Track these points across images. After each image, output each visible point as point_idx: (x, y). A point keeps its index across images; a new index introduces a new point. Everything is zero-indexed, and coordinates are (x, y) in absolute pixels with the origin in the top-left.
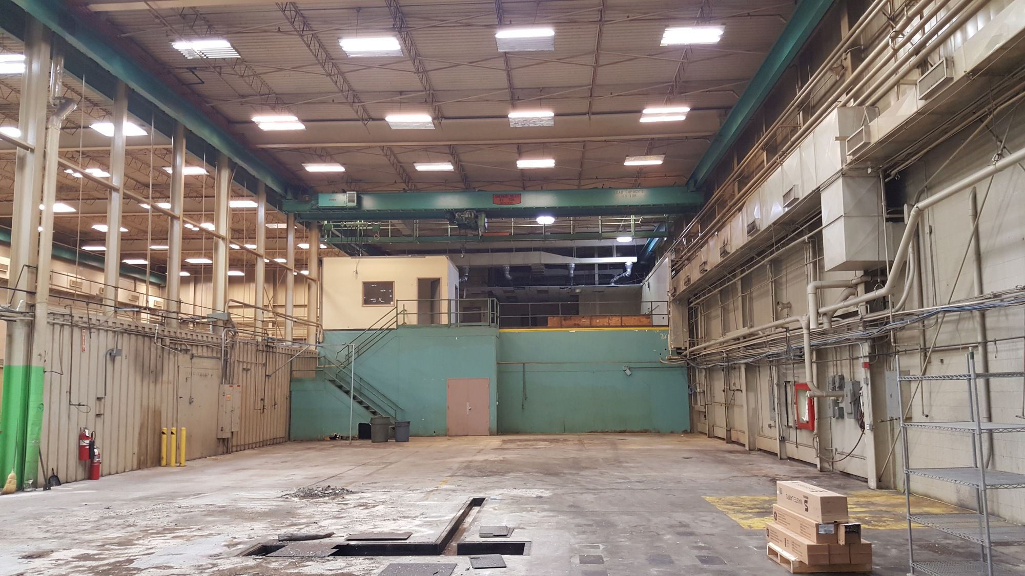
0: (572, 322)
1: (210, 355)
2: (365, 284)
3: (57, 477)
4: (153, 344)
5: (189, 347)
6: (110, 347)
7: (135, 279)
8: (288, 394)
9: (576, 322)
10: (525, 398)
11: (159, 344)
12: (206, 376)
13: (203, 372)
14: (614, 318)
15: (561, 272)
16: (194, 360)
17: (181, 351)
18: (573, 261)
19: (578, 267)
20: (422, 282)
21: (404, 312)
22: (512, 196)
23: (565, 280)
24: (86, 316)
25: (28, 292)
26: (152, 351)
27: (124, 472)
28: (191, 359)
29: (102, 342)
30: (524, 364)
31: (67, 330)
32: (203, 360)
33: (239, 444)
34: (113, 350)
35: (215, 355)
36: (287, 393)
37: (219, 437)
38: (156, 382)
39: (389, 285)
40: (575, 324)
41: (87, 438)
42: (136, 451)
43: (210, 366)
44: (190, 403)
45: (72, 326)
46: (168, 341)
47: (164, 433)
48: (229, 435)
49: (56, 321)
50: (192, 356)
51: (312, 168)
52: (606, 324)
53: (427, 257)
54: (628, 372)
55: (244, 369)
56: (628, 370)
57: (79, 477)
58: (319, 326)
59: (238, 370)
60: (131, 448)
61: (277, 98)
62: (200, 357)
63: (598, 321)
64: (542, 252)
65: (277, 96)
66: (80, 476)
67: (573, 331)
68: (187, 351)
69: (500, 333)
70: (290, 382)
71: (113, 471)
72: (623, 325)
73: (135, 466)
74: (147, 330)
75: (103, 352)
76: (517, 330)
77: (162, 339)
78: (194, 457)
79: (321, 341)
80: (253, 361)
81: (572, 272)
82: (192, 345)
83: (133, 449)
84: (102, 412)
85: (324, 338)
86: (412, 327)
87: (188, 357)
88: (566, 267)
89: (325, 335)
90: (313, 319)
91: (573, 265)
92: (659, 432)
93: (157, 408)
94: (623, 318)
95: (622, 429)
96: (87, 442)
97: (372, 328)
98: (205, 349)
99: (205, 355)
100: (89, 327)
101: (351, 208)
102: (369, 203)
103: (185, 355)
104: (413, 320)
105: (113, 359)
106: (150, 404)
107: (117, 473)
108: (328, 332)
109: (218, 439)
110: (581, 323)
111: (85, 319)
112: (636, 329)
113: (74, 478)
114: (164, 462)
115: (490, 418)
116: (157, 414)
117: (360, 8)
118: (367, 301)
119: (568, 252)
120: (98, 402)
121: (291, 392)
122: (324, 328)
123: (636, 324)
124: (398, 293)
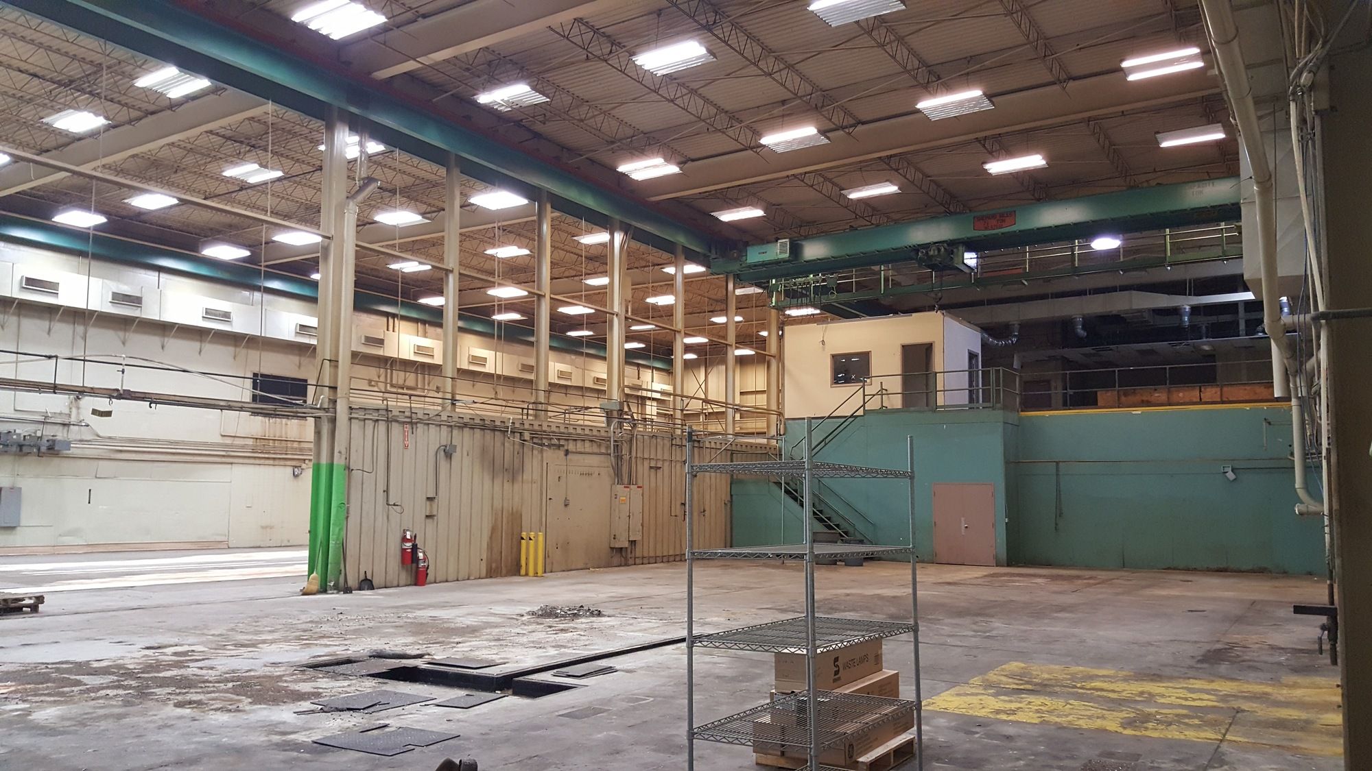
0: (1137, 398)
1: (596, 450)
2: (833, 356)
3: (371, 581)
4: (506, 439)
5: (562, 442)
6: (444, 443)
7: (638, 365)
8: (729, 499)
9: (1145, 398)
10: (1059, 514)
11: (517, 440)
12: (589, 474)
13: (586, 470)
14: (1208, 390)
15: (1169, 321)
16: (569, 457)
17: (549, 446)
18: (1187, 303)
19: (1195, 310)
20: (906, 349)
21: (882, 392)
22: (1002, 215)
23: (1178, 333)
24: (409, 410)
25: (330, 387)
26: (507, 448)
27: (468, 579)
28: (566, 455)
29: (435, 437)
30: (1057, 463)
31: (382, 427)
32: (583, 456)
33: (646, 555)
34: (446, 446)
35: (603, 451)
36: (725, 496)
37: (613, 546)
38: (513, 480)
39: (865, 357)
40: (1143, 401)
41: (408, 541)
42: (484, 557)
43: (598, 464)
44: (566, 505)
45: (389, 421)
46: (527, 436)
47: (523, 539)
48: (626, 544)
49: (366, 417)
50: (567, 453)
51: (727, 217)
52: (1195, 400)
53: (914, 315)
54: (1231, 475)
55: (651, 468)
56: (1230, 472)
57: (402, 582)
58: (780, 414)
59: (642, 470)
60: (478, 553)
61: (648, 138)
62: (581, 453)
63: (1181, 395)
64: (1134, 292)
65: (647, 135)
66: (403, 580)
67: (1138, 411)
68: (559, 446)
69: (1020, 419)
70: (731, 484)
71: (451, 576)
72: (1225, 399)
73: (484, 573)
74: (498, 423)
75: (433, 448)
76: (1047, 413)
77: (521, 433)
78: (573, 567)
79: (782, 433)
80: (666, 456)
81: (1186, 319)
82: (568, 440)
83: (480, 554)
84: (435, 513)
85: (785, 428)
86: (895, 411)
87: (561, 453)
88: (1176, 311)
89: (787, 426)
90: (774, 407)
91: (1188, 309)
92: (1285, 572)
93: (514, 510)
94: (1225, 389)
95: (1223, 565)
96: (409, 545)
97: (834, 415)
98: (587, 444)
99: (587, 450)
100: (412, 421)
101: (785, 261)
102: (813, 251)
103: (557, 451)
104: (896, 402)
105: (449, 456)
106: (505, 505)
107: (458, 580)
108: (790, 421)
109: (611, 548)
110: (1152, 399)
111: (408, 414)
112: (1247, 406)
113: (395, 583)
114: (523, 572)
115: (995, 538)
116: (516, 519)
117: (660, 10)
118: (836, 380)
119: (1176, 288)
120: (428, 503)
121: (731, 496)
122: (786, 417)
123: (1247, 398)
124: (876, 367)
